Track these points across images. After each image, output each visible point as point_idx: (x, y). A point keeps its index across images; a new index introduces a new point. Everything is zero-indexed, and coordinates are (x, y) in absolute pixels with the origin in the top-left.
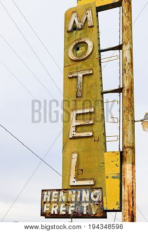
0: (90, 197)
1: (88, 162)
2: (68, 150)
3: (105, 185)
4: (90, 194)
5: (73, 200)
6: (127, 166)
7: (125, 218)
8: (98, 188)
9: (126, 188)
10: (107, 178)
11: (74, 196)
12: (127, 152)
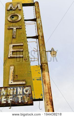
0: (23, 92)
1: (20, 71)
2: (7, 64)
3: (33, 84)
4: (23, 90)
5: (11, 93)
6: (46, 73)
7: (48, 103)
8: (28, 86)
9: (47, 86)
10: (34, 80)
11: (12, 91)
12: (45, 66)
